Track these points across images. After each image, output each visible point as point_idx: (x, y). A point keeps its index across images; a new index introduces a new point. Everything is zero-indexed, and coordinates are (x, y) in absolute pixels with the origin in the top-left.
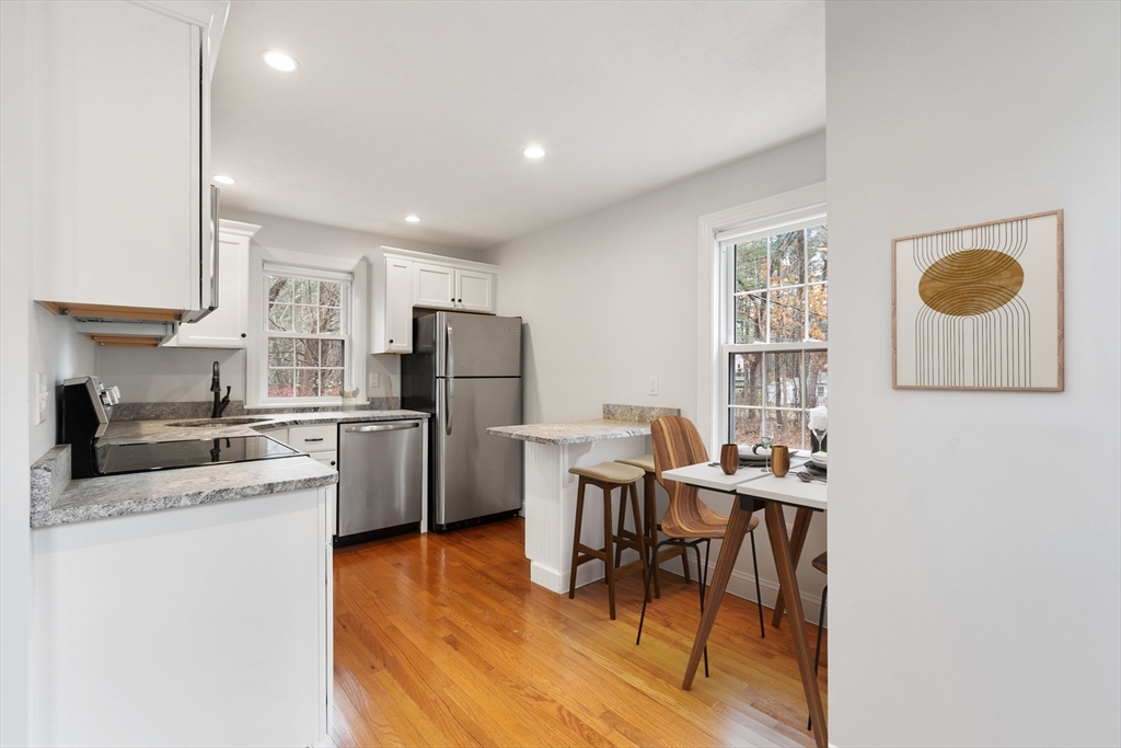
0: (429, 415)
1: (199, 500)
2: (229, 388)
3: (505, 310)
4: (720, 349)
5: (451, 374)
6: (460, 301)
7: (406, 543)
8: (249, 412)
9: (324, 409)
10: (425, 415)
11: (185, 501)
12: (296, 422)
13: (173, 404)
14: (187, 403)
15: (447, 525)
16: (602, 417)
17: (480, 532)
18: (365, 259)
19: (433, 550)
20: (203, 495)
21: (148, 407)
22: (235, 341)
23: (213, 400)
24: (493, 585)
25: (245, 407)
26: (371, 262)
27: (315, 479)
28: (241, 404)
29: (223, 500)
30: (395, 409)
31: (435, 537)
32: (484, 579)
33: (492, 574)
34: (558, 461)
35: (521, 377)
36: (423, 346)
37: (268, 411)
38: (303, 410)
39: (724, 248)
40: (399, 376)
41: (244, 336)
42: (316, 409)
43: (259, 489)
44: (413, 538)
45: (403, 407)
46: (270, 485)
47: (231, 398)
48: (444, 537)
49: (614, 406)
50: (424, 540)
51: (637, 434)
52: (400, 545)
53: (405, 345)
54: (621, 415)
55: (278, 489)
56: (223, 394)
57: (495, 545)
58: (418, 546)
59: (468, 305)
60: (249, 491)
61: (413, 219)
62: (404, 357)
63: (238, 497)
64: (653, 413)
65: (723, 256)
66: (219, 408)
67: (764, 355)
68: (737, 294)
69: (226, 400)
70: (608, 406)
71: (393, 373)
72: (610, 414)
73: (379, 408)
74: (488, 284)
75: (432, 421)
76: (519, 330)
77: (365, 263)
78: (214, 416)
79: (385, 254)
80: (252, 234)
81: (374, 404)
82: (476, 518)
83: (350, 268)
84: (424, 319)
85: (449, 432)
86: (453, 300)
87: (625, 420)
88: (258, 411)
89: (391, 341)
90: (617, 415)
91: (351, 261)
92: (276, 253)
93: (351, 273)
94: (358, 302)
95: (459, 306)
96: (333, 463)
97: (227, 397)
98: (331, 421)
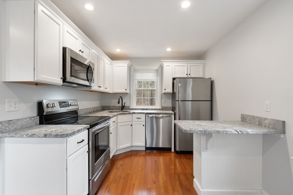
0: (174, 113)
1: (28, 136)
2: (125, 103)
5: (180, 100)
6: (190, 74)
8: (131, 109)
9: (149, 109)
11: (25, 136)
12: (134, 113)
13: (115, 106)
15: (179, 151)
18: (161, 65)
20: (29, 135)
23: (121, 106)
26: (162, 66)
28: (128, 107)
29: (33, 137)
30: (170, 110)
31: (176, 155)
32: (177, 178)
34: (201, 138)
35: (211, 101)
36: (175, 91)
38: (143, 109)
40: (171, 100)
41: (126, 89)
42: (147, 109)
43: (42, 135)
44: (169, 152)
45: (172, 110)
46: (45, 135)
47: (125, 105)
49: (246, 115)
50: (173, 154)
53: (170, 90)
55: (48, 136)
58: (171, 156)
59: (192, 76)
60: (40, 136)
61: (169, 50)
63: (37, 137)
66: (123, 108)
69: (124, 106)
70: (243, 115)
71: (169, 99)
73: (165, 110)
74: (201, 67)
75: (175, 115)
76: (210, 83)
78: (121, 110)
79: (163, 63)
80: (128, 63)
81: (163, 109)
84: (176, 81)
85: (180, 119)
86: (187, 74)
88: (133, 109)
89: (165, 89)
90: (247, 120)
91: (156, 67)
92: (137, 67)
93: (157, 70)
94: (159, 78)
95: (189, 76)
96: (144, 125)
97: (124, 105)
98: (143, 113)
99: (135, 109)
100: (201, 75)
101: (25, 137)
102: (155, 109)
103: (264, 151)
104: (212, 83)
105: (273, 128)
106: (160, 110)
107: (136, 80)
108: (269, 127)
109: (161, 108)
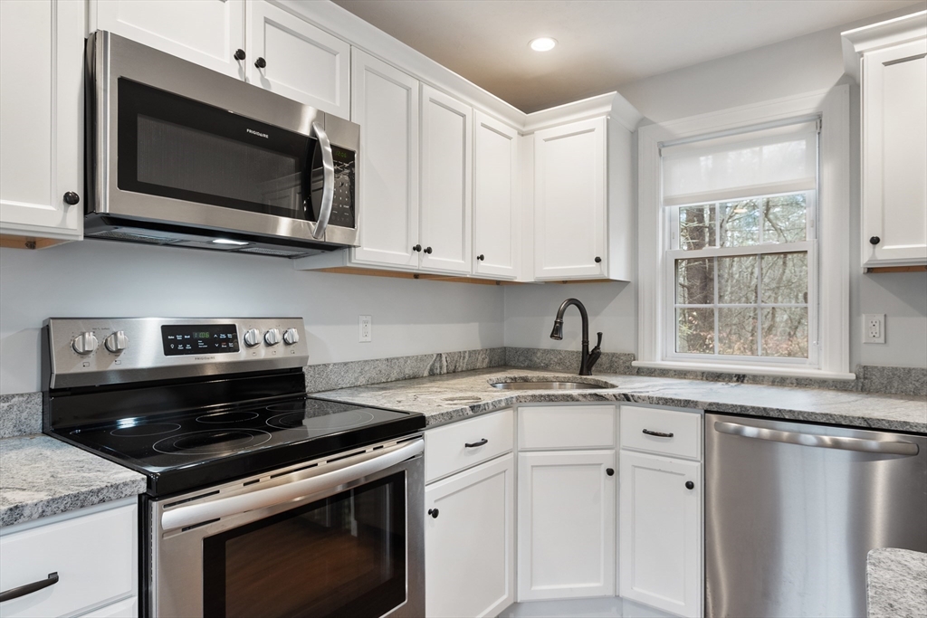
2: (600, 335)
8: (641, 371)
9: (756, 379)
12: (627, 398)
22: (588, 269)
23: (582, 351)
25: (634, 363)
26: (858, 78)
28: (626, 358)
38: (717, 377)
41: (598, 260)
42: (741, 378)
53: (924, 244)
66: (588, 362)
69: (596, 354)
71: (924, 313)
77: (847, 87)
78: (582, 373)
79: (859, 48)
80: (608, 108)
81: (867, 379)
83: (811, 108)
89: (876, 241)
91: (810, 95)
92: (676, 126)
93: (818, 119)
94: (829, 172)
96: (690, 486)
97: (598, 347)
98: (687, 404)
99: (663, 373)
102: (802, 383)
106: (839, 386)
109: (853, 376)
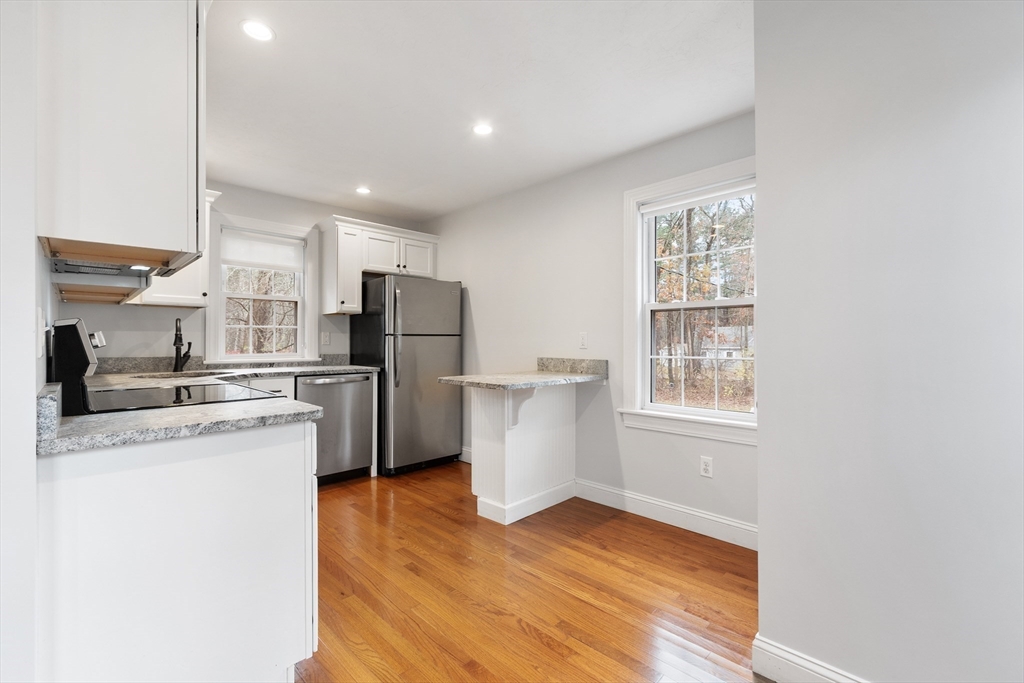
0: (378, 369)
1: (198, 431)
2: (190, 344)
3: (446, 275)
4: (643, 306)
5: (399, 332)
6: (405, 267)
7: (359, 485)
8: (208, 367)
9: (279, 365)
10: (375, 370)
11: (185, 432)
12: (256, 375)
13: (135, 359)
14: (149, 359)
15: (396, 469)
16: (536, 367)
17: (425, 474)
18: (317, 227)
19: (382, 492)
20: (201, 426)
21: (110, 362)
22: (198, 300)
23: (174, 355)
24: (444, 519)
25: (205, 362)
27: (303, 414)
28: (200, 359)
29: (220, 432)
30: (345, 364)
31: (385, 480)
32: (435, 514)
33: (442, 510)
35: (460, 335)
36: (372, 308)
37: (226, 366)
38: (259, 365)
39: (646, 219)
40: (348, 335)
41: (205, 295)
42: (271, 365)
43: (253, 422)
44: (363, 481)
45: (352, 363)
46: (263, 418)
47: (192, 353)
48: (392, 480)
49: (548, 359)
50: (374, 484)
51: (573, 381)
52: (353, 488)
53: (356, 306)
54: (554, 367)
55: (270, 422)
56: (184, 350)
57: (441, 487)
58: (369, 489)
59: (411, 271)
60: (244, 424)
61: (363, 191)
62: (353, 318)
63: (234, 428)
64: (583, 364)
65: (645, 226)
66: (180, 363)
67: (682, 312)
68: (657, 260)
69: (187, 356)
70: (542, 359)
71: (343, 332)
72: (544, 366)
73: (330, 364)
74: (429, 252)
75: (382, 375)
76: (459, 293)
77: (317, 231)
78: (175, 370)
79: (337, 223)
80: (213, 200)
81: (325, 360)
82: (421, 463)
83: (303, 235)
84: (372, 282)
85: (397, 385)
86: (399, 266)
87: (558, 371)
88: (217, 366)
89: (343, 302)
90: (550, 367)
91: (304, 229)
92: (234, 219)
93: (304, 240)
94: (310, 267)
95: (404, 272)
97: (188, 352)
98: (289, 374)
100: (427, 272)
101: (185, 437)
102: (300, 364)
103: (579, 414)
104: (463, 294)
105: (593, 373)
106: (315, 364)
107: (226, 262)
108: (587, 373)
109: (320, 359)
